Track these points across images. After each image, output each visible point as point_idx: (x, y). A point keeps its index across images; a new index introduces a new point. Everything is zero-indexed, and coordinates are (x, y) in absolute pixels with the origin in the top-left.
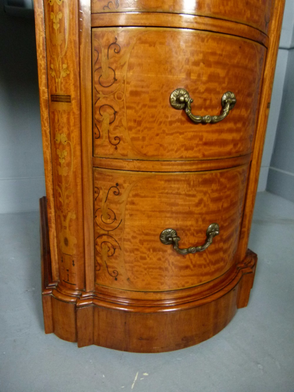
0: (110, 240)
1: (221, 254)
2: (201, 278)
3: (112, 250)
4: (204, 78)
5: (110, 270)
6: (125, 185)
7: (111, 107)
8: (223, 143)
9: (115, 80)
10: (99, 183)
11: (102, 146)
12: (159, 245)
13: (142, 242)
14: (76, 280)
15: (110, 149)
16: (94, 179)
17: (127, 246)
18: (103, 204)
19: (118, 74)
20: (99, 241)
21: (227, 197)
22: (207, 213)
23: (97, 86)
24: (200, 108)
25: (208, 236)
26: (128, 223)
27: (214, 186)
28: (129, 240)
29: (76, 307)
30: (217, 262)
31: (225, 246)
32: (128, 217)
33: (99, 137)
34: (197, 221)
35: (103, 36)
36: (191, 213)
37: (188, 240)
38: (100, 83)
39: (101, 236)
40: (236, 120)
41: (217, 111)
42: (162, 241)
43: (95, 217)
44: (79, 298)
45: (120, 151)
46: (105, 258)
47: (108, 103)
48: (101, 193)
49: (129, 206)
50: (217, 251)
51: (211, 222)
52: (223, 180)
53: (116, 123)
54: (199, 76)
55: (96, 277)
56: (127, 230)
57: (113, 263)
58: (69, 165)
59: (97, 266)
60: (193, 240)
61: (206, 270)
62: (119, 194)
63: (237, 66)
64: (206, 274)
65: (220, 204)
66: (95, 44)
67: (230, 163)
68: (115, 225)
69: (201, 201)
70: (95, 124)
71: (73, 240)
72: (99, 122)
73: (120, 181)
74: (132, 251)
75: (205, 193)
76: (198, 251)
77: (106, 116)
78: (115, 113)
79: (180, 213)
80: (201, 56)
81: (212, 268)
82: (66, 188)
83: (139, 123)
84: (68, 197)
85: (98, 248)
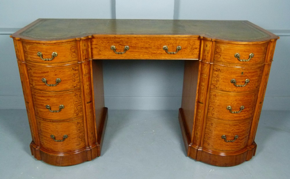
0: (209, 135)
1: (239, 143)
2: (232, 149)
3: (209, 138)
4: (235, 104)
5: (208, 143)
6: (214, 124)
7: (213, 107)
8: (240, 117)
9: (214, 102)
10: (208, 122)
11: (209, 114)
12: (221, 138)
13: (216, 137)
14: (198, 143)
15: (211, 116)
16: (206, 121)
17: (213, 137)
18: (208, 127)
19: (215, 101)
20: (206, 135)
21: (242, 129)
22: (235, 133)
23: (210, 102)
24: (234, 110)
25: (234, 138)
26: (214, 132)
27: (237, 126)
28: (213, 136)
29: (197, 150)
30: (237, 145)
31: (241, 141)
32: (214, 131)
33: (209, 112)
34: (232, 134)
35: (213, 93)
36: (230, 132)
37: (229, 139)
38: (211, 102)
39: (206, 134)
40: (244, 111)
41: (238, 110)
42: (222, 138)
43: (205, 129)
44: (198, 148)
45: (213, 116)
46: (206, 139)
47: (212, 106)
48: (208, 124)
49: (214, 129)
50: (237, 142)
51: (236, 135)
52: (240, 125)
53: (214, 110)
54: (234, 103)
55: (203, 143)
56: (213, 134)
57: (208, 141)
58: (200, 117)
59: (204, 141)
60: (230, 139)
61: (234, 147)
62: (212, 125)
63: (245, 100)
64: (234, 148)
65: (239, 131)
66: (211, 94)
67: (242, 121)
68: (210, 132)
69: (233, 130)
70: (208, 109)
71: (199, 134)
72: (209, 109)
73: (213, 122)
74: (214, 139)
75: (234, 128)
76: (231, 142)
77: (211, 108)
78: (213, 108)
79: (227, 132)
80: (235, 100)
81: (236, 147)
82: (199, 122)
83: (219, 111)
84: (199, 124)
85: (205, 137)
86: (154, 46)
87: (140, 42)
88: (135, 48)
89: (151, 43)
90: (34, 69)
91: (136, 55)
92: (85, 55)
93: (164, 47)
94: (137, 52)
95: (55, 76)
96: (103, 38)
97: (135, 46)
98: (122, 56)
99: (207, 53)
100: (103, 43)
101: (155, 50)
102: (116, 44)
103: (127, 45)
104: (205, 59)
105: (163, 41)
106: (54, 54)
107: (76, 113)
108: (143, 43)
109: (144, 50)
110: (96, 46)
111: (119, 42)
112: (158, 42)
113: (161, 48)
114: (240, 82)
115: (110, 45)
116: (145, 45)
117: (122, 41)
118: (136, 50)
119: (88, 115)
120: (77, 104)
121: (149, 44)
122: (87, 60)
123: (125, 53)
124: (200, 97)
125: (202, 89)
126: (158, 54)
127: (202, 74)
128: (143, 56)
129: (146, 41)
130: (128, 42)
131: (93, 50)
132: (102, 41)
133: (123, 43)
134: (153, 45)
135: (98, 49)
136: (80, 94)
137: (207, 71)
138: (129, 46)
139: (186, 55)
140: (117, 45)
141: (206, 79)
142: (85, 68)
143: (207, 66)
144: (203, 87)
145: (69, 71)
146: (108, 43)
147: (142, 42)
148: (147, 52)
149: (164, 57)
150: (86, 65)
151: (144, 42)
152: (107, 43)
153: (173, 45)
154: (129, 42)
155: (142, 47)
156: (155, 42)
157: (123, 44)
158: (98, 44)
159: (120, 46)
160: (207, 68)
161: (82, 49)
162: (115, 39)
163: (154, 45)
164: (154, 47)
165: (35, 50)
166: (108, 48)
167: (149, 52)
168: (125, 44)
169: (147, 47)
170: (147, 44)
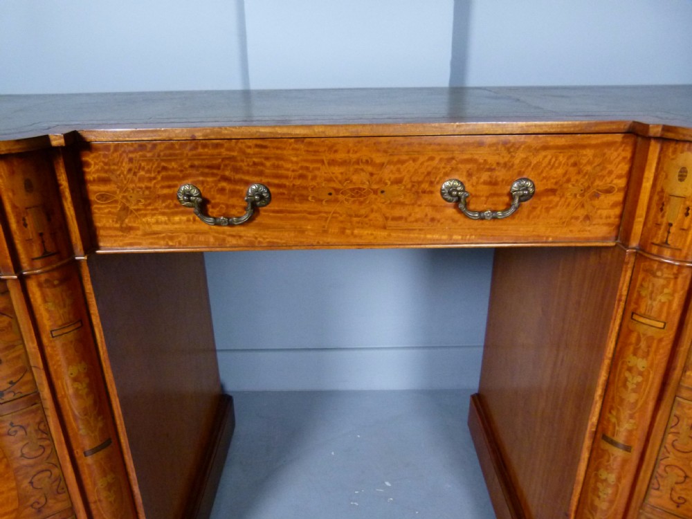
7: (683, 470)
11: (658, 497)
23: (669, 447)
33: (658, 488)
38: (673, 445)
45: (682, 510)
47: (679, 465)
53: (686, 485)
58: (611, 501)
66: (677, 410)
70: (655, 476)
72: (662, 476)
77: (674, 475)
86: (398, 182)
87: (322, 162)
88: (298, 192)
89: (382, 165)
91: (305, 227)
92: (41, 235)
93: (447, 184)
94: (310, 213)
96: (136, 146)
97: (298, 182)
98: (240, 237)
99: (681, 216)
100: (135, 174)
101: (402, 204)
102: (203, 174)
103: (257, 178)
104: (665, 244)
107: (32, 506)
108: (342, 169)
109: (347, 205)
110: (104, 189)
111: (218, 167)
112: (415, 160)
113: (431, 192)
115: (171, 183)
116: (355, 178)
117: (233, 159)
118: (306, 206)
119: (100, 501)
120: (32, 466)
121: (372, 174)
122: (54, 258)
123: (250, 219)
124: (618, 418)
125: (630, 386)
126: (416, 221)
127: (631, 313)
129: (354, 157)
130: (262, 164)
131: (95, 207)
132: (131, 160)
133: (236, 170)
134: (393, 177)
135: (116, 202)
136: (39, 424)
137: (670, 302)
140: (210, 179)
141: (660, 340)
142: (45, 301)
143: (676, 278)
144: (640, 379)
146: (164, 173)
147: (332, 163)
148: (363, 212)
149: (445, 237)
150: (55, 286)
151: (343, 163)
152: (159, 172)
153: (490, 177)
154: (268, 164)
155: (337, 191)
156: (399, 162)
157: (238, 176)
158: (113, 177)
159: (223, 184)
160: (674, 291)
161: (14, 207)
162: (195, 148)
163: (398, 176)
164: (395, 187)
166: (165, 197)
167: (372, 211)
168: (248, 173)
169: (360, 189)
170: (362, 170)
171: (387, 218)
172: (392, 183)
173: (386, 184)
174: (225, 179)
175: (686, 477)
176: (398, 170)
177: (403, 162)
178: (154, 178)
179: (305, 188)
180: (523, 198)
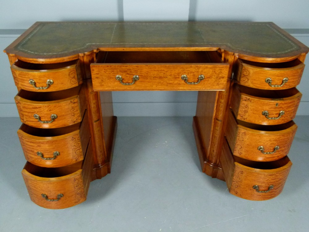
4: (269, 144)
8: (274, 157)
9: (243, 140)
12: (252, 188)
13: (247, 187)
14: (214, 160)
15: (238, 154)
24: (267, 150)
25: (269, 189)
28: (243, 185)
33: (235, 151)
34: (266, 184)
35: (242, 130)
37: (262, 189)
38: (238, 139)
41: (272, 151)
49: (245, 177)
54: (267, 143)
56: (243, 183)
60: (264, 189)
62: (242, 174)
63: (281, 140)
66: (239, 131)
71: (216, 151)
76: (265, 192)
84: (216, 141)
86: (171, 75)
87: (152, 70)
88: (146, 77)
89: (167, 71)
90: (23, 103)
91: (147, 85)
93: (183, 76)
94: (149, 82)
95: (50, 112)
97: (146, 75)
98: (131, 88)
100: (106, 72)
101: (171, 80)
102: (122, 73)
103: (136, 74)
105: (182, 69)
106: (49, 82)
107: (75, 159)
108: (157, 72)
109: (158, 80)
110: (97, 76)
111: (126, 71)
112: (175, 70)
113: (179, 78)
114: (273, 114)
115: (114, 75)
116: (160, 74)
117: (130, 69)
118: (147, 80)
121: (164, 73)
123: (134, 83)
126: (175, 84)
128: (157, 87)
129: (160, 69)
130: (137, 71)
132: (105, 69)
133: (131, 72)
135: (100, 79)
138: (138, 76)
139: (209, 85)
140: (124, 74)
145: (67, 105)
146: (113, 72)
147: (154, 71)
148: (162, 82)
149: (182, 88)
152: (111, 72)
154: (139, 71)
155: (156, 77)
156: (171, 71)
157: (131, 74)
158: (100, 73)
159: (128, 75)
162: (121, 67)
163: (171, 74)
164: (170, 77)
165: (27, 77)
166: (113, 78)
167: (164, 82)
168: (134, 73)
169: (161, 77)
170: (162, 72)
171: (168, 84)
172: (169, 75)
173: (168, 76)
174: (128, 74)
175: (241, 147)
176: (171, 72)
177: (172, 71)
178: (110, 74)
179: (148, 76)
180: (201, 80)
